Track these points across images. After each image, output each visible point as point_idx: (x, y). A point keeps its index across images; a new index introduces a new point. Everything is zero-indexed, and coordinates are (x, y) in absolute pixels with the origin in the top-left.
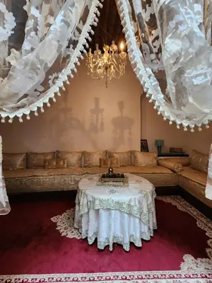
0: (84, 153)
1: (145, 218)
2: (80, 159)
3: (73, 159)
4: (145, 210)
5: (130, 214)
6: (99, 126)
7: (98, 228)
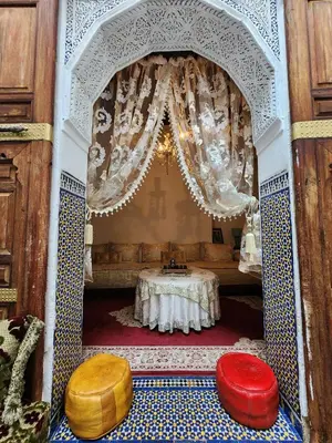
0: (141, 246)
1: (205, 305)
2: (138, 253)
3: (129, 253)
4: (205, 297)
5: (189, 299)
6: (160, 212)
7: (159, 315)
